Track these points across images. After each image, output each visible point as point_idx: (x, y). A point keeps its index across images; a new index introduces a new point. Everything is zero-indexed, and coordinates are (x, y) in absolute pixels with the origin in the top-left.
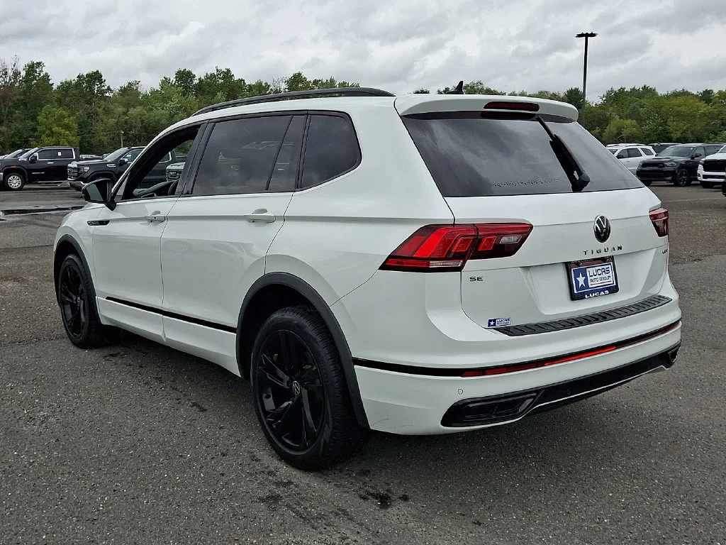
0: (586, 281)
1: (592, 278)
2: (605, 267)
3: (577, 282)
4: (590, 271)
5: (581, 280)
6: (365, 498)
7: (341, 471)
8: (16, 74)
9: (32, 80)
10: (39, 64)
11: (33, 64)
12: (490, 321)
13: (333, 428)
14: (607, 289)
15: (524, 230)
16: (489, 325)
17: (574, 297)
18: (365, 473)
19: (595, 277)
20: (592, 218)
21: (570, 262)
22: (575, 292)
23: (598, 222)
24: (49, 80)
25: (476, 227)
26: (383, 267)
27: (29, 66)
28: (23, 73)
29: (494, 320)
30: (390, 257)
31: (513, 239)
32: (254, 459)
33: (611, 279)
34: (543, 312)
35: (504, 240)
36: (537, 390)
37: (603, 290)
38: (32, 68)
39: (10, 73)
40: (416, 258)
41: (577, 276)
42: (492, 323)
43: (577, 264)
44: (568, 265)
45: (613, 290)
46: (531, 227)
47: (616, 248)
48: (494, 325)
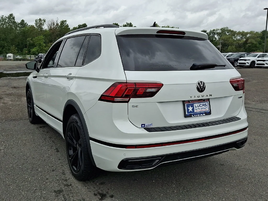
0: (193, 109)
1: (196, 108)
2: (204, 103)
3: (188, 110)
4: (196, 105)
5: (190, 109)
6: (95, 195)
7: (94, 182)
8: (57, 24)
9: (63, 26)
10: (65, 21)
11: (63, 21)
12: (142, 125)
13: (84, 165)
14: (204, 113)
15: (159, 86)
16: (142, 127)
17: (186, 116)
18: (102, 184)
19: (198, 108)
20: (196, 81)
21: (185, 101)
22: (187, 114)
23: (199, 83)
24: (68, 26)
25: (135, 84)
26: (100, 100)
27: (62, 21)
28: (59, 24)
29: (144, 125)
30: (102, 95)
31: (153, 90)
32: (64, 173)
33: (207, 109)
34: (168, 122)
35: (149, 90)
36: (162, 156)
37: (202, 114)
38: (63, 22)
39: (55, 24)
40: (110, 96)
41: (188, 106)
42: (143, 126)
43: (189, 101)
44: (184, 102)
45: (209, 113)
46: (163, 85)
47: (209, 96)
48: (144, 126)
